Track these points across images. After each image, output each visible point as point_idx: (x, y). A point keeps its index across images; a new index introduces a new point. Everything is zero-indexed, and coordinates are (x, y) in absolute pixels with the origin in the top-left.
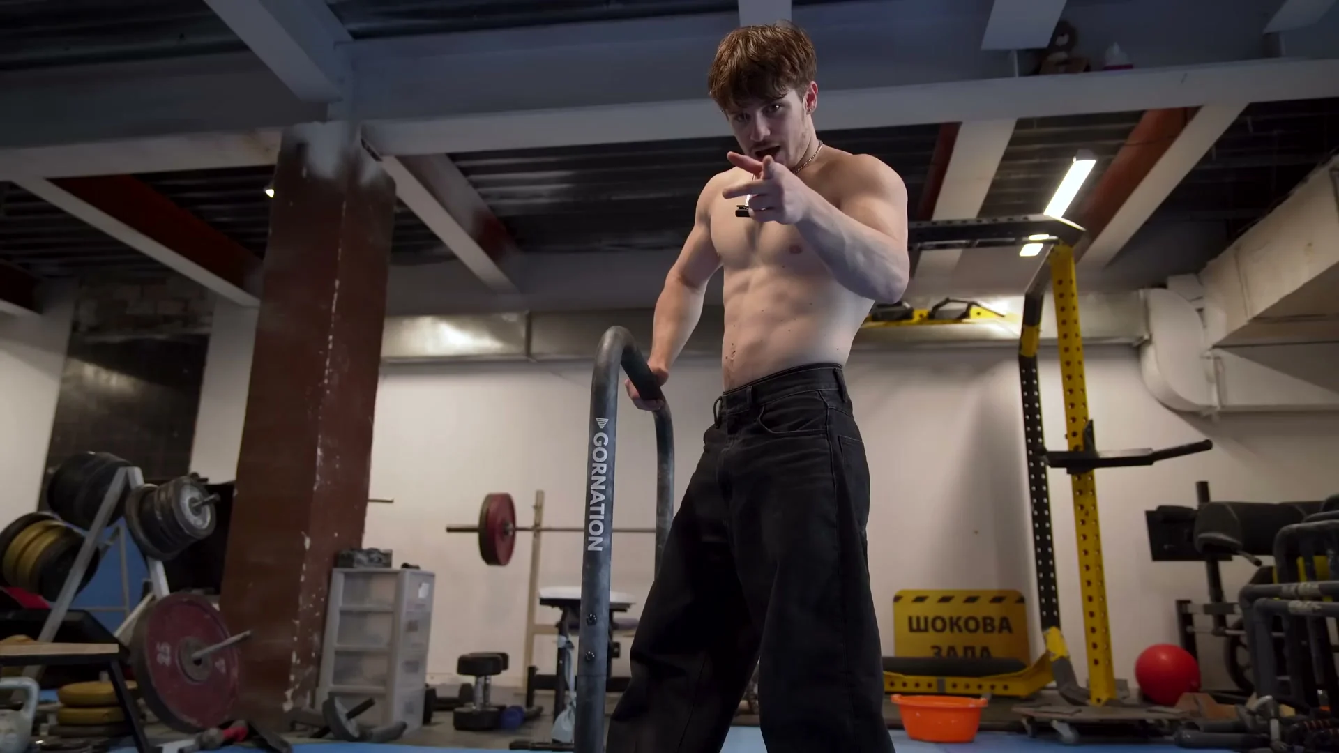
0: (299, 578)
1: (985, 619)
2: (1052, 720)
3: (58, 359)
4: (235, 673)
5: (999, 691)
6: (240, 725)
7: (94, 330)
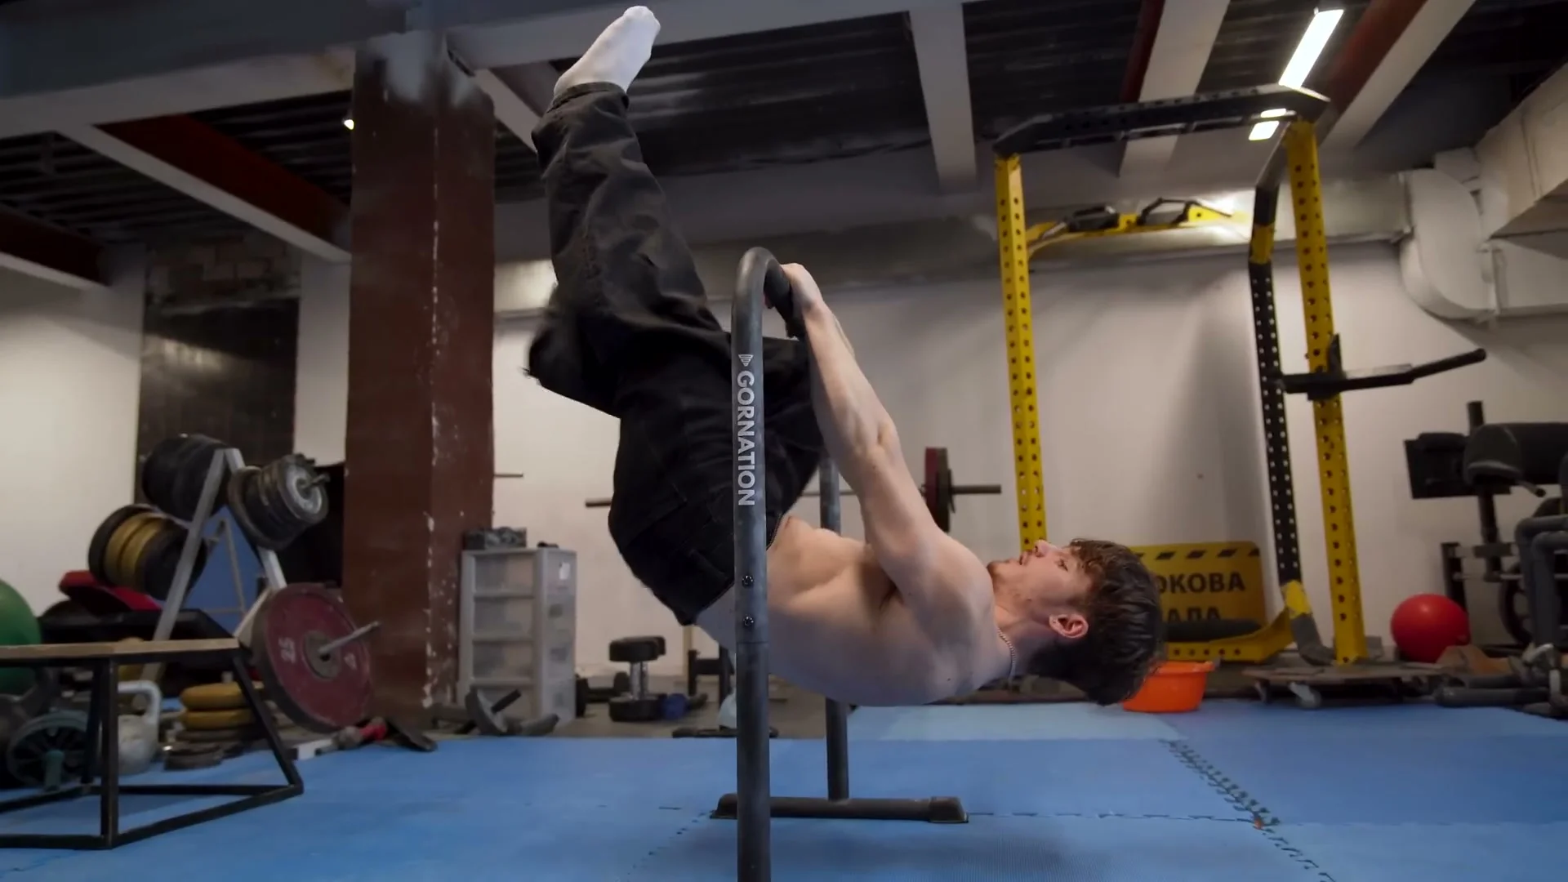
0: (426, 563)
1: (1212, 576)
2: (1289, 682)
3: (135, 338)
4: (367, 668)
5: (1230, 656)
6: (377, 722)
7: (170, 300)
